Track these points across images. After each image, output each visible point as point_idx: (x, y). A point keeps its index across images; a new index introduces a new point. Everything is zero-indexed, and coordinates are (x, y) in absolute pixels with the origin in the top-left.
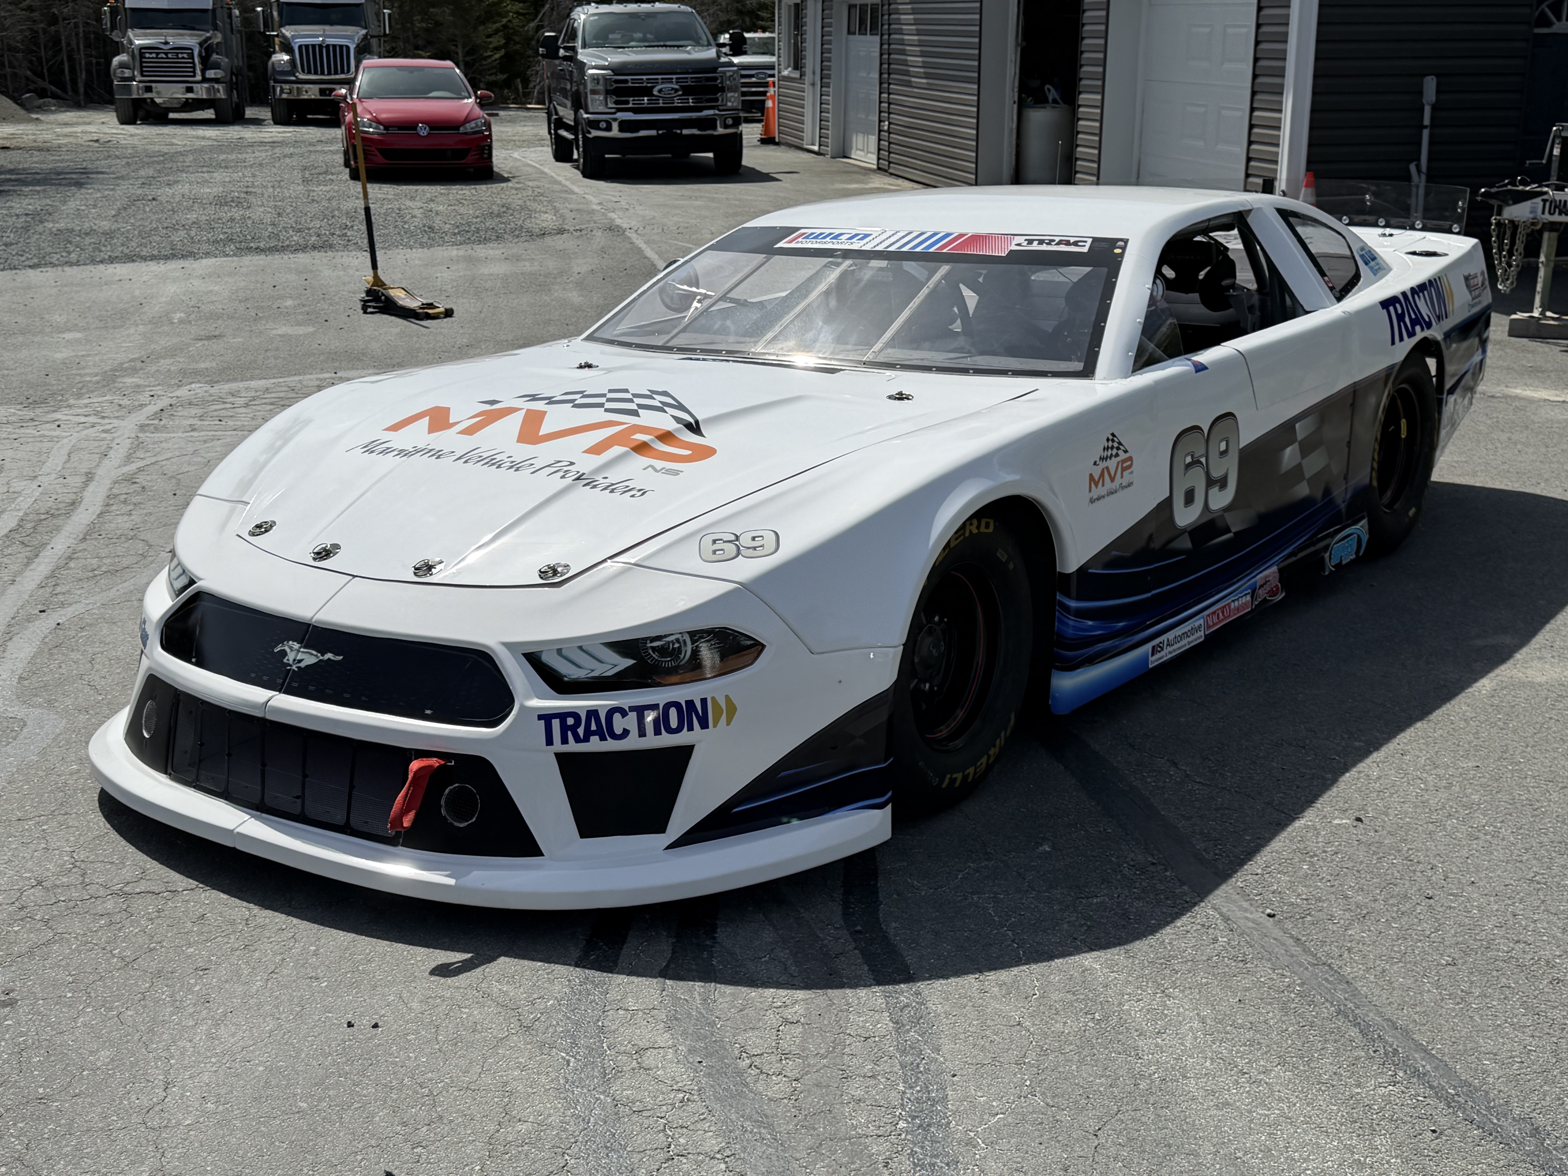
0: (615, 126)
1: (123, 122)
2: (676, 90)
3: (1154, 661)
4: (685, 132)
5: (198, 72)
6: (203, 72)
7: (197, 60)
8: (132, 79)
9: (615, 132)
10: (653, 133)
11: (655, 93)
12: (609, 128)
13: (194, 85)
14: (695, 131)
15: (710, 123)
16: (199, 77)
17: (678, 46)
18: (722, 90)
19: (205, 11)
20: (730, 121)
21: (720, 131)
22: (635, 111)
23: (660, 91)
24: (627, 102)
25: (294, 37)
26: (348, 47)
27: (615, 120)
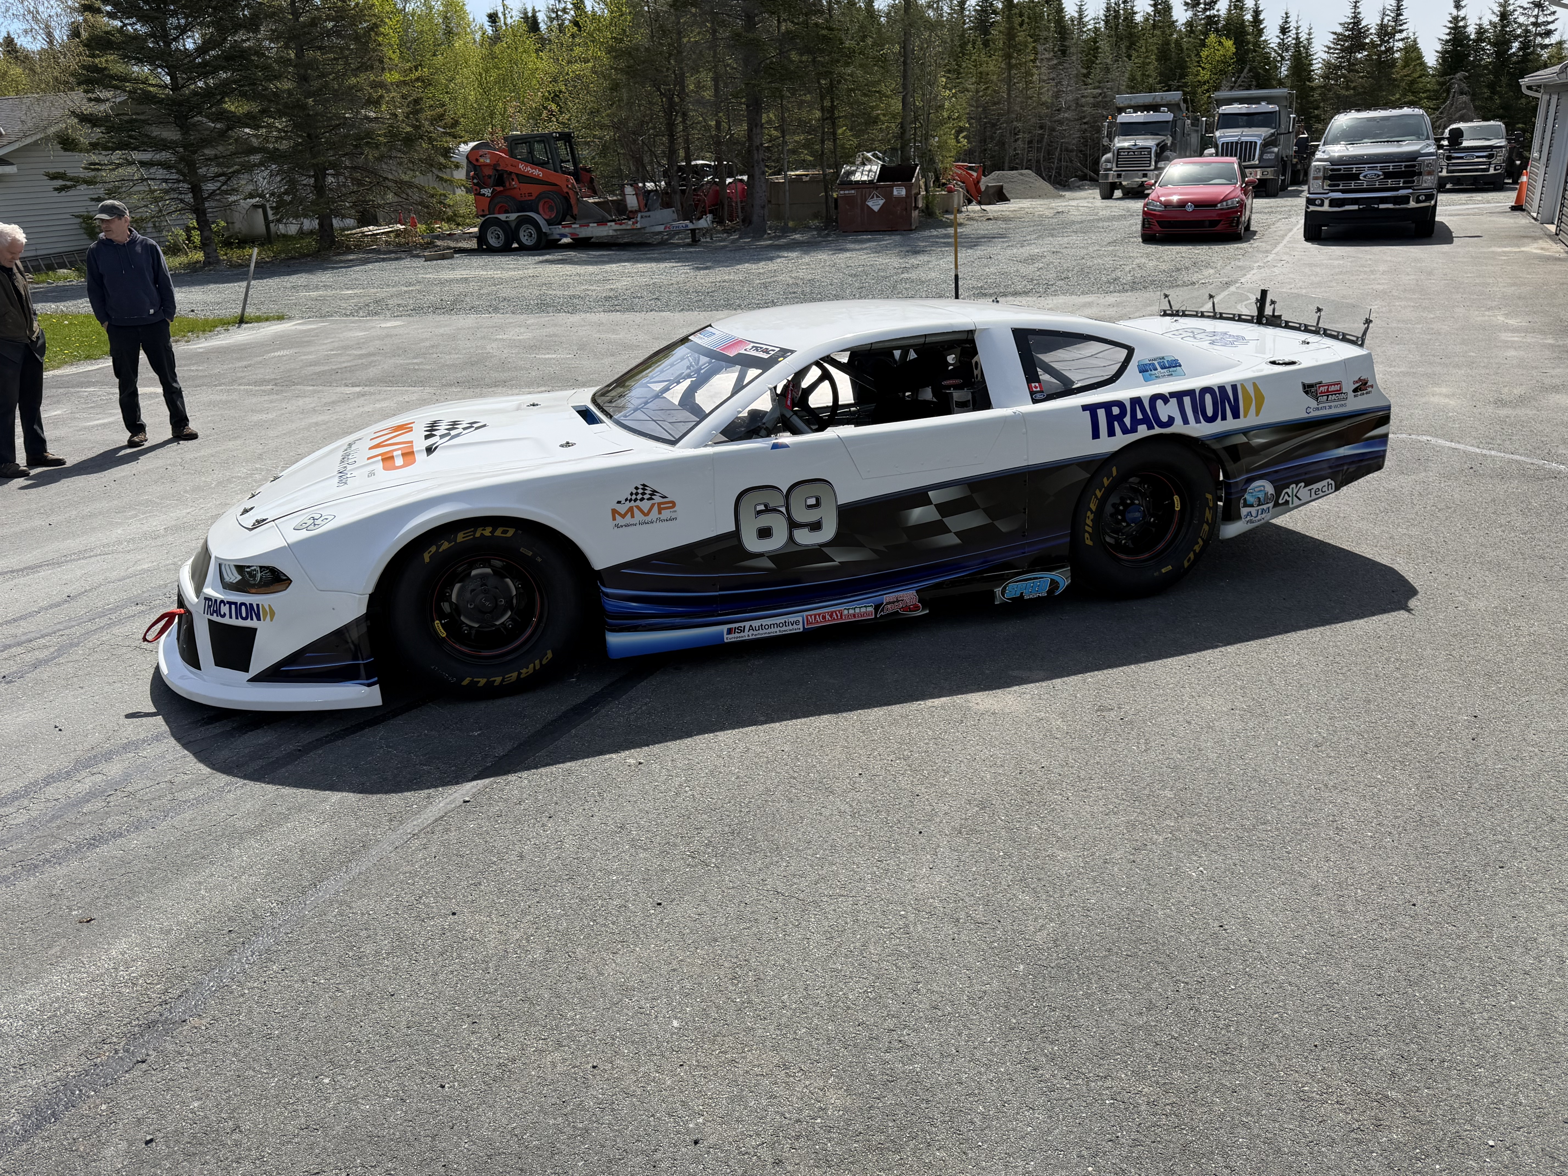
0: (1327, 202)
1: (1103, 198)
2: (1379, 176)
3: (728, 638)
4: (1382, 206)
5: (1153, 163)
6: (1156, 163)
7: (1153, 156)
8: (1110, 170)
9: (1326, 208)
10: (1356, 207)
11: (1361, 178)
12: (1322, 205)
13: (1149, 173)
14: (1391, 206)
15: (1405, 199)
16: (1152, 167)
17: (1398, 141)
18: (1420, 174)
19: (1167, 122)
20: (1422, 198)
21: (1412, 204)
22: (1343, 191)
23: (1365, 177)
24: (1338, 185)
25: (1220, 137)
26: (1256, 143)
27: (1327, 198)
